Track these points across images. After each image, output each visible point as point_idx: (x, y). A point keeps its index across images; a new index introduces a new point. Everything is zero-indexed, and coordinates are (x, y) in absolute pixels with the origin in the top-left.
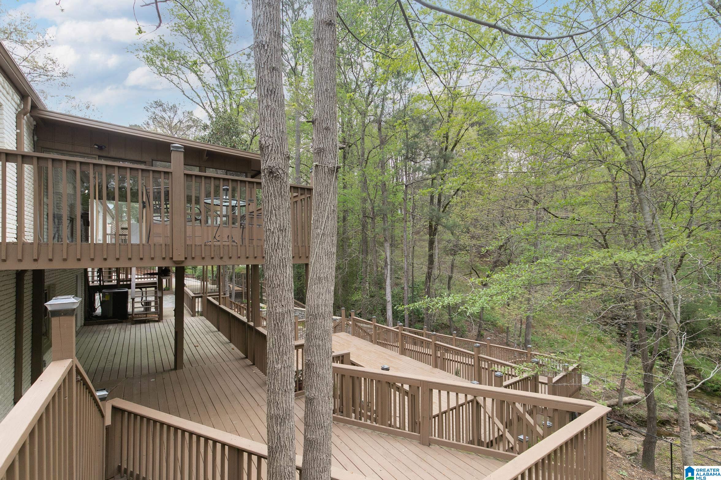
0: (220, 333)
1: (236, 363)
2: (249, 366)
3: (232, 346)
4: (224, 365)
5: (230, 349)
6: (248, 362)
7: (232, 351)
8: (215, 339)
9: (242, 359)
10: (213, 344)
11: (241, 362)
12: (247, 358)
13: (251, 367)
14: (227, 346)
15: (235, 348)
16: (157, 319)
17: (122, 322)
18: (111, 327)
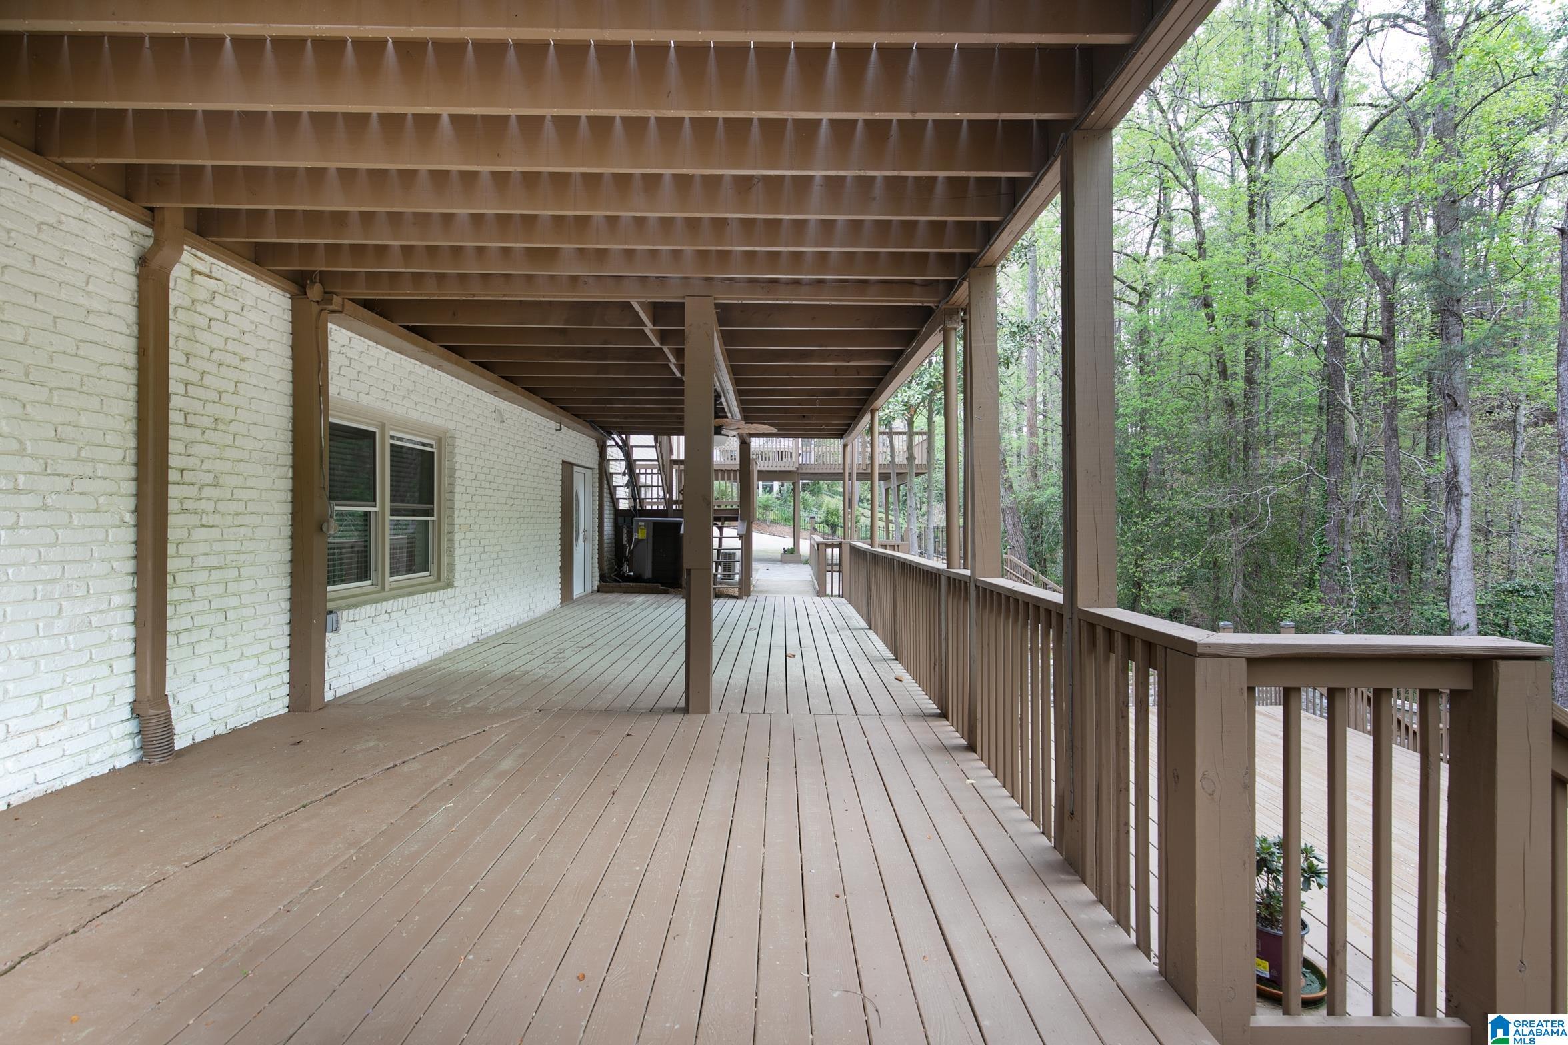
0: (871, 633)
1: (897, 730)
2: (946, 749)
3: (899, 669)
4: (850, 725)
5: (889, 679)
6: (949, 733)
7: (894, 686)
8: (852, 645)
9: (926, 716)
10: (842, 657)
11: (918, 727)
12: (944, 715)
13: (955, 755)
14: (881, 668)
15: (907, 678)
16: (737, 594)
17: (665, 592)
18: (640, 599)
